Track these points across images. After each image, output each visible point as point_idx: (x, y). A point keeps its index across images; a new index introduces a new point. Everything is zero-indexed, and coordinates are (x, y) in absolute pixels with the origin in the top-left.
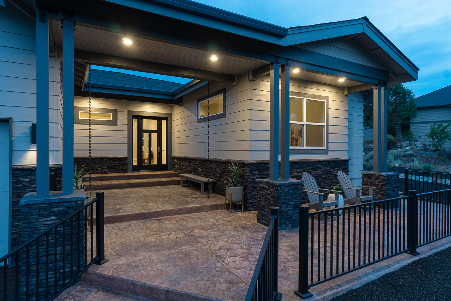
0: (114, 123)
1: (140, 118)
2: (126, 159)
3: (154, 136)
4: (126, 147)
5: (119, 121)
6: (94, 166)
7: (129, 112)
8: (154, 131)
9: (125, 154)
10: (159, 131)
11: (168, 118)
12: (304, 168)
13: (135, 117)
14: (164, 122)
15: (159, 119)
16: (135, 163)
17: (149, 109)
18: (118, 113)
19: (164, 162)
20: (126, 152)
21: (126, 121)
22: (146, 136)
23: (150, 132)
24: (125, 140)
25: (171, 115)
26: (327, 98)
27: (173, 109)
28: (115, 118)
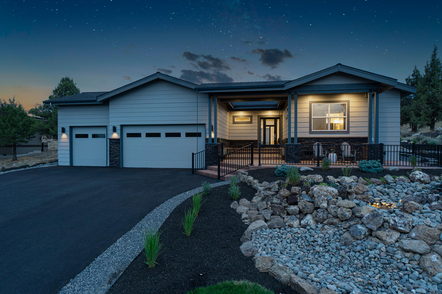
0: (251, 122)
1: (265, 119)
2: (256, 141)
3: (272, 129)
4: (257, 135)
5: (253, 121)
6: (242, 144)
7: (258, 116)
8: (272, 126)
9: (256, 139)
10: (275, 126)
11: (280, 118)
12: (328, 141)
13: (261, 118)
14: (278, 121)
15: (275, 119)
16: (262, 143)
17: (270, 114)
18: (253, 117)
20: (257, 137)
21: (257, 121)
22: (268, 128)
23: (270, 126)
24: (256, 131)
25: (282, 116)
26: (348, 102)
27: (282, 112)
28: (251, 120)
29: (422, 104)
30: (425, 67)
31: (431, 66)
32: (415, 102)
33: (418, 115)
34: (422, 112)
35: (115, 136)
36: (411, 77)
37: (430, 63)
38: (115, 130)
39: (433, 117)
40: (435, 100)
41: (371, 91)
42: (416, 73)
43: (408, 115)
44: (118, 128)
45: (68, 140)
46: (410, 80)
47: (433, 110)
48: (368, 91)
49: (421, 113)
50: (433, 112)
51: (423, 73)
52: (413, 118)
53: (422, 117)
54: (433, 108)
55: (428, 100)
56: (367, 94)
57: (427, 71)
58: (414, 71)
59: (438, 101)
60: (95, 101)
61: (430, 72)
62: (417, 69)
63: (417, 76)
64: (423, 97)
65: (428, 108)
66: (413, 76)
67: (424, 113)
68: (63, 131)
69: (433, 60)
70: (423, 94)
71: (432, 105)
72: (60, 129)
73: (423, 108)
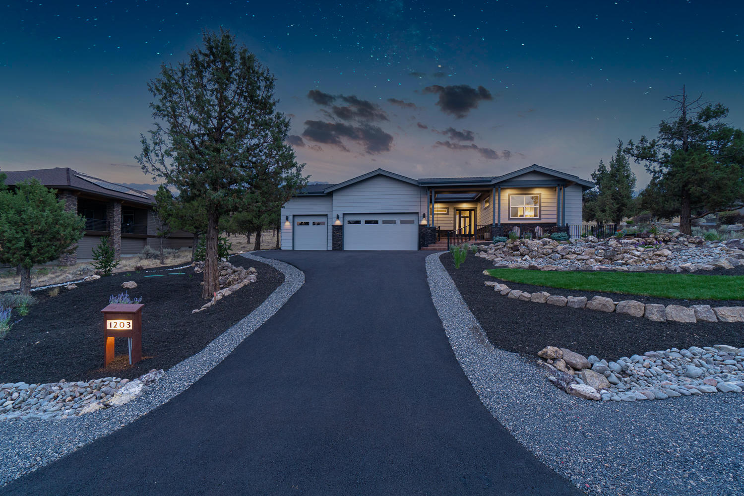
0: (448, 214)
1: (460, 211)
2: (452, 231)
3: (467, 220)
4: (453, 225)
5: (450, 213)
7: (454, 208)
8: (467, 217)
9: (452, 228)
10: (470, 217)
11: (474, 210)
13: (457, 210)
14: (473, 212)
15: (470, 211)
16: (457, 233)
17: (465, 206)
18: (449, 209)
19: (473, 233)
21: (453, 213)
22: (463, 219)
23: (465, 217)
24: (452, 222)
25: (476, 208)
26: (540, 194)
27: (477, 204)
28: (448, 211)
29: (607, 199)
30: (610, 162)
31: (616, 162)
32: (601, 197)
33: (603, 211)
34: (607, 207)
35: (338, 223)
36: (597, 173)
37: (615, 158)
38: (338, 218)
39: (618, 213)
40: (620, 196)
41: (559, 185)
42: (602, 168)
43: (593, 211)
44: (341, 216)
45: (291, 228)
46: (596, 175)
47: (618, 206)
48: (557, 185)
49: (606, 209)
50: (619, 208)
51: (608, 168)
52: (599, 214)
53: (607, 213)
54: (618, 204)
55: (613, 196)
56: (555, 188)
57: (612, 166)
58: (600, 166)
59: (623, 197)
60: (323, 193)
61: (615, 167)
62: (603, 164)
63: (603, 171)
64: (608, 192)
65: (612, 204)
66: (599, 171)
67: (610, 208)
68: (287, 219)
69: (618, 156)
70: (609, 189)
71: (617, 200)
72: (283, 218)
73: (608, 203)
